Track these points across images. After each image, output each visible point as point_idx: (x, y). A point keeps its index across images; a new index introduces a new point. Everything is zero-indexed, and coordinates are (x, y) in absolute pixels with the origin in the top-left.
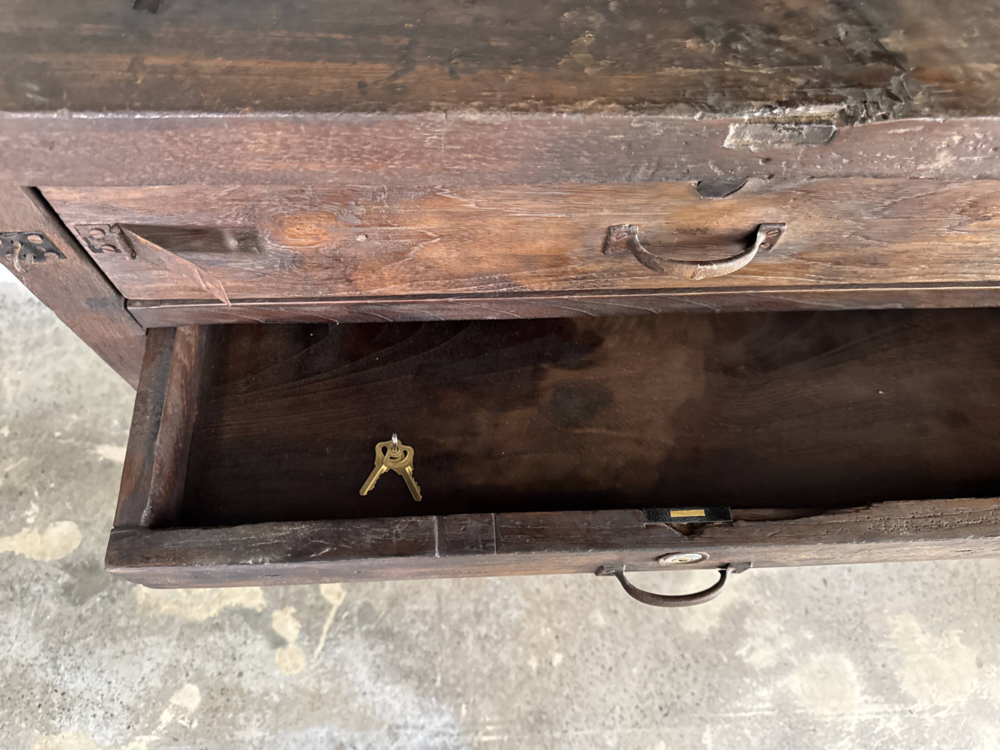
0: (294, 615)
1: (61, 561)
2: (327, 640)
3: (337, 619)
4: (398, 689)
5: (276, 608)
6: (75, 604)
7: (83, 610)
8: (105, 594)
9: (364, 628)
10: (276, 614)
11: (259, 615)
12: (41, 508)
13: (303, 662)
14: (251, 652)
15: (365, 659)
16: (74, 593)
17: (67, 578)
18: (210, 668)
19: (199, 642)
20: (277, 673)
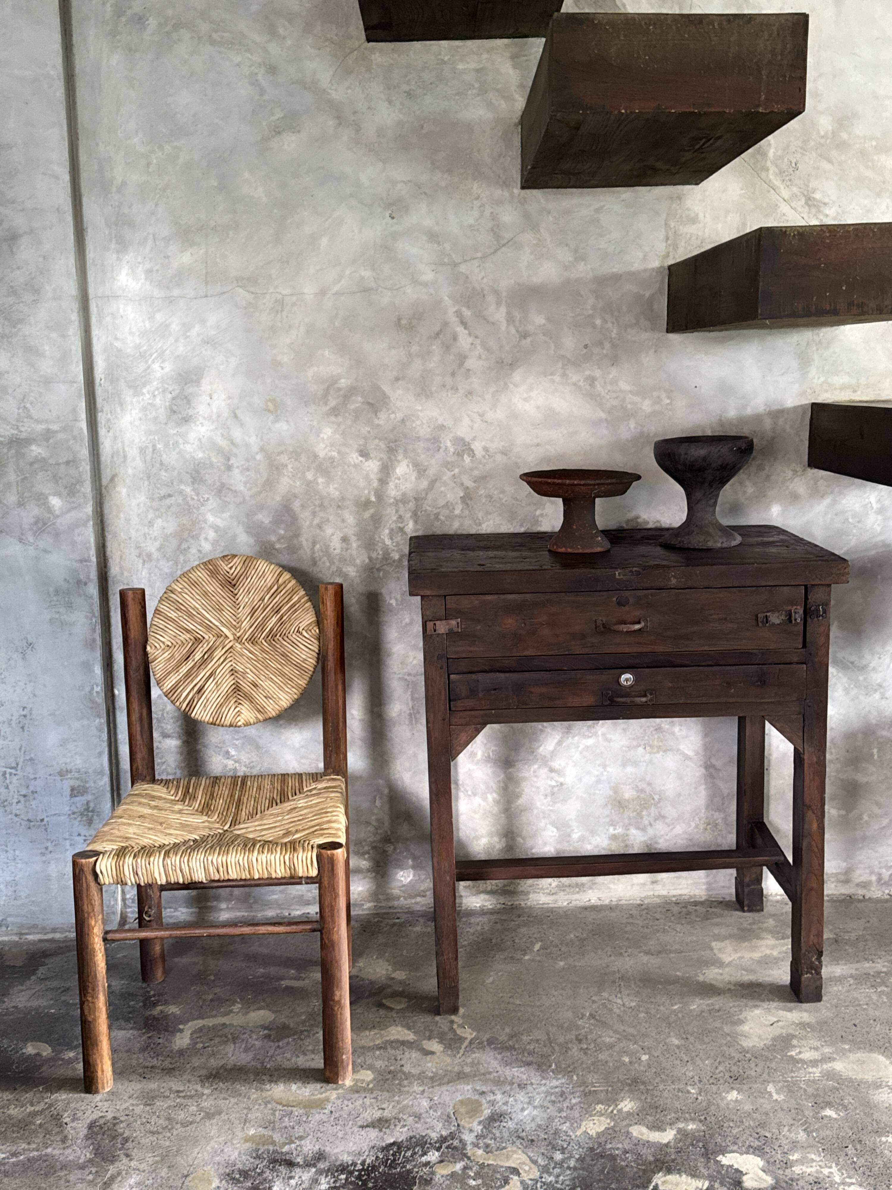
0: (437, 1042)
1: (261, 1025)
2: (464, 1052)
3: (471, 1043)
4: (523, 1069)
5: (424, 1040)
6: (273, 1041)
7: (280, 1044)
8: (296, 1037)
9: (493, 1046)
10: (424, 1042)
11: (413, 1043)
12: (243, 1005)
13: (449, 1060)
14: (408, 1056)
15: (496, 1058)
16: (272, 1038)
17: (266, 1032)
18: (379, 1064)
19: (368, 1054)
20: (430, 1065)
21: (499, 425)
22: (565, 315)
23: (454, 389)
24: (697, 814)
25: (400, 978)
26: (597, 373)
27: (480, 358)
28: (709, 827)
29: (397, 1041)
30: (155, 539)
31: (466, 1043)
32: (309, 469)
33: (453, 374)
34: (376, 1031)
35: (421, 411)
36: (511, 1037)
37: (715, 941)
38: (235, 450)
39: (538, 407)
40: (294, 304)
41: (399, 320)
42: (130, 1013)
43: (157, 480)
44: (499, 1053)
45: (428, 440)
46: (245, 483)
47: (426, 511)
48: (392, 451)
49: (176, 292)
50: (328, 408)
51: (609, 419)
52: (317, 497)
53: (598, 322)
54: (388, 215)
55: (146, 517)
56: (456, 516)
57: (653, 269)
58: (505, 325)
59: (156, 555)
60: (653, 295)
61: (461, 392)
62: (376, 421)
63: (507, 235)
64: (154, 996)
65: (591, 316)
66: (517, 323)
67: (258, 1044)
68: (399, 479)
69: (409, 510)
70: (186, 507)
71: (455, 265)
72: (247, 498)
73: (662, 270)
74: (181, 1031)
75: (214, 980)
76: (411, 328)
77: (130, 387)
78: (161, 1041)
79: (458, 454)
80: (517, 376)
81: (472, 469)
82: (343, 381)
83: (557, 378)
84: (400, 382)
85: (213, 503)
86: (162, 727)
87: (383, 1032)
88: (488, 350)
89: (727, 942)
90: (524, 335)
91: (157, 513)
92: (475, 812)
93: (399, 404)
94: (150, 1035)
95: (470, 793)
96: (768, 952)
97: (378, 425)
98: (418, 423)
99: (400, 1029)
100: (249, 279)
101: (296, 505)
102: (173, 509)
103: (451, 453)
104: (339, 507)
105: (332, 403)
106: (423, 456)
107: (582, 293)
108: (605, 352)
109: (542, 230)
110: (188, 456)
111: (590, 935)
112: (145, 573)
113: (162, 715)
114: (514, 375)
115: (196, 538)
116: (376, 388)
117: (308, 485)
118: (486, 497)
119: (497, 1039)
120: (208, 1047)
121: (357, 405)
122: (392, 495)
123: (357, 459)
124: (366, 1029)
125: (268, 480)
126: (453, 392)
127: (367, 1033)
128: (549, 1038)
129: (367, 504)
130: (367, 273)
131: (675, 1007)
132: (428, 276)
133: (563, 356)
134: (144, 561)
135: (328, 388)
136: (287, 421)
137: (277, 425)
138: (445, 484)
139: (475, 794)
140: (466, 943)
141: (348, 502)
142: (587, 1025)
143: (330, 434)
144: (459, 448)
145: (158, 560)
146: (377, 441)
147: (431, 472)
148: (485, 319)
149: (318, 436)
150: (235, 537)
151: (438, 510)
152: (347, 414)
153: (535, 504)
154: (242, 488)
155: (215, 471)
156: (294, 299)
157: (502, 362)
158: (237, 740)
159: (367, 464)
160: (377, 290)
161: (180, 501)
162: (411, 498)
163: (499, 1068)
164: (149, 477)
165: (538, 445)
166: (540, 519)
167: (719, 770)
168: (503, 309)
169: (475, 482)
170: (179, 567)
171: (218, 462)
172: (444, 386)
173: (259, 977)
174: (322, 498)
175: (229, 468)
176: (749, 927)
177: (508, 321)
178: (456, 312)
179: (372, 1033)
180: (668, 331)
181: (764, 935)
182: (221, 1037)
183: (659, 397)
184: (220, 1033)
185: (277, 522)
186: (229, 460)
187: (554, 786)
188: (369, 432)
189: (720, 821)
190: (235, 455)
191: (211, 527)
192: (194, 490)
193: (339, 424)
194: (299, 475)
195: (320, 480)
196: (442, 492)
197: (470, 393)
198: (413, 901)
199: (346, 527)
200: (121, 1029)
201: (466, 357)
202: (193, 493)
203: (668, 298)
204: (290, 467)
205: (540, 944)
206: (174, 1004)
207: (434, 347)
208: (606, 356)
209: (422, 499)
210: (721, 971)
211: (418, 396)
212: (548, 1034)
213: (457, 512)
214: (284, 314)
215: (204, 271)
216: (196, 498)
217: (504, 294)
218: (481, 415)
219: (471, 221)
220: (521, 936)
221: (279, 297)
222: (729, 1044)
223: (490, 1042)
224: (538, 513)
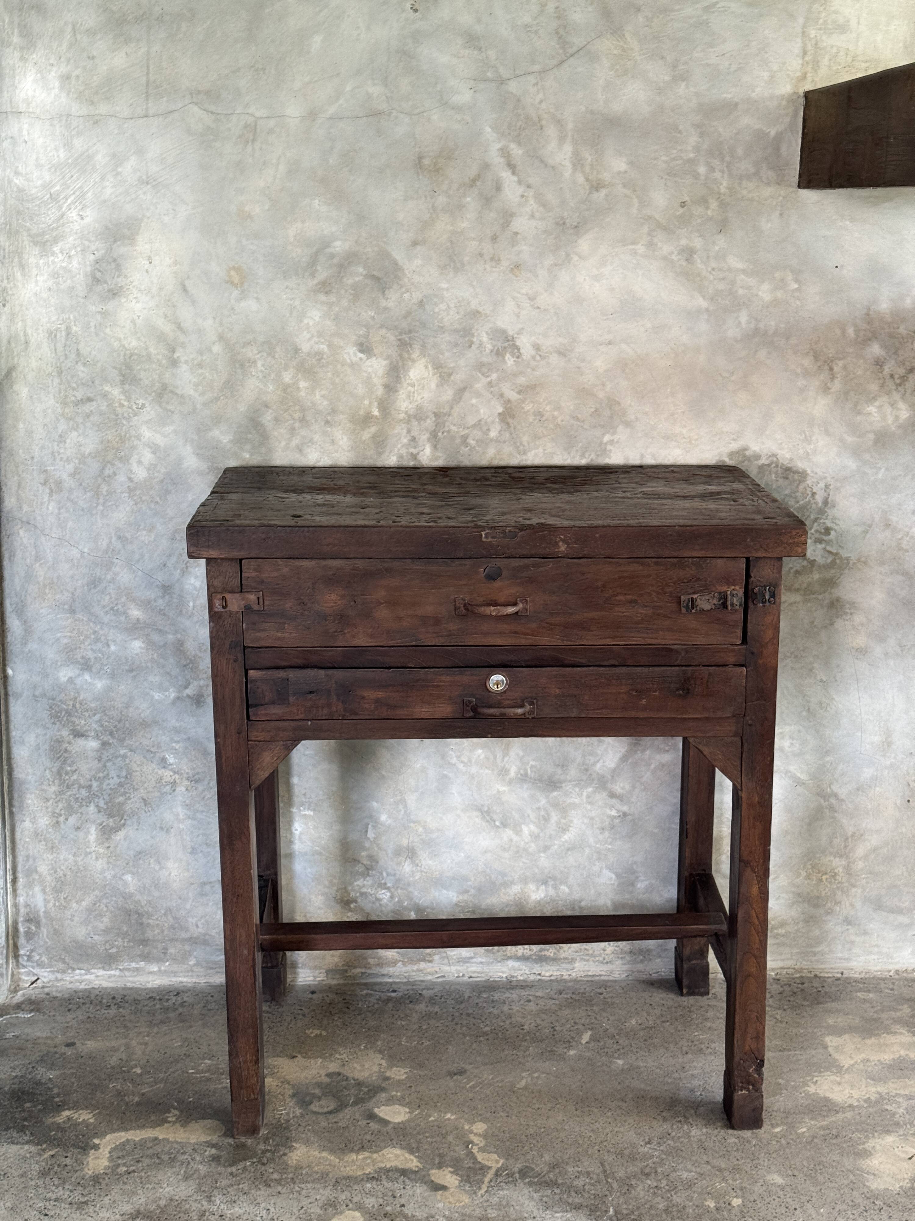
0: (451, 1172)
1: (206, 1142)
2: (488, 1187)
3: (497, 1174)
4: (568, 1215)
5: (432, 1169)
6: (224, 1166)
7: (234, 1169)
8: (255, 1160)
9: (527, 1180)
10: (433, 1171)
11: (416, 1172)
12: (181, 1112)
13: (466, 1199)
14: (411, 1193)
15: (531, 1198)
16: (222, 1160)
17: (214, 1151)
18: (371, 1202)
19: (356, 1187)
20: (440, 1205)
21: (556, 314)
22: (655, 159)
23: (495, 260)
24: (810, 860)
25: (397, 1078)
26: (698, 243)
27: (532, 216)
28: (824, 877)
29: (396, 1170)
30: (68, 460)
31: (490, 1174)
32: (286, 368)
33: (494, 239)
34: (367, 1154)
35: (447, 289)
36: (553, 1167)
37: (829, 1034)
38: (182, 338)
39: (612, 290)
40: (271, 131)
41: (420, 158)
42: (25, 1119)
43: (72, 377)
44: (536, 1191)
45: (456, 331)
46: (197, 385)
47: (449, 432)
48: (404, 345)
49: (103, 109)
50: (315, 281)
51: (711, 308)
52: (297, 408)
53: (702, 170)
54: (408, 6)
55: (56, 428)
56: (491, 440)
57: (782, 97)
58: (570, 171)
59: (69, 482)
60: (781, 133)
61: (505, 263)
62: (383, 303)
63: (578, 41)
64: (58, 1095)
65: (692, 162)
66: (587, 169)
67: (203, 1169)
68: (414, 386)
69: (427, 430)
70: (113, 417)
71: (502, 82)
72: (198, 406)
73: (795, 97)
74: (96, 1147)
75: (141, 1075)
76: (437, 170)
77: (35, 243)
78: (68, 1161)
79: (498, 353)
80: (584, 244)
81: (515, 375)
82: (338, 243)
83: (641, 249)
84: (419, 248)
85: (150, 412)
86: (73, 723)
87: (375, 1156)
88: (544, 206)
89: (846, 1037)
90: (597, 186)
91: (71, 423)
92: (504, 850)
93: (417, 279)
94: (52, 1153)
95: (497, 823)
96: (903, 1053)
97: (386, 308)
98: (443, 306)
99: (398, 1151)
100: (208, 93)
101: (267, 418)
102: (95, 418)
103: (488, 351)
104: (327, 422)
105: (322, 274)
106: (447, 354)
107: (681, 127)
108: (709, 213)
109: (628, 36)
110: (116, 344)
111: (658, 1022)
112: (52, 507)
113: (74, 706)
114: (580, 241)
115: (125, 460)
116: (384, 255)
117: (285, 390)
118: (535, 414)
119: (533, 1169)
120: (134, 1171)
121: (357, 279)
122: (403, 409)
123: (355, 355)
124: (352, 1150)
125: (228, 382)
126: (494, 264)
127: (354, 1156)
128: (605, 1171)
129: (367, 420)
130: (376, 90)
131: (778, 1130)
132: (464, 96)
133: (650, 217)
134: (52, 491)
135: (317, 253)
136: (257, 298)
137: (243, 304)
138: (478, 395)
139: (504, 825)
140: (487, 1029)
141: (342, 417)
142: (656, 1153)
143: (317, 319)
144: (499, 344)
145: (71, 490)
146: (384, 331)
147: (459, 377)
148: (542, 161)
149: (301, 321)
150: (180, 460)
151: (467, 431)
152: (343, 291)
153: (603, 426)
154: (192, 392)
155: (154, 366)
156: (272, 123)
157: (564, 223)
158: (178, 742)
159: (368, 363)
160: (390, 114)
161: (104, 408)
162: (430, 414)
163: (536, 1213)
164: (60, 373)
165: (610, 343)
166: (609, 447)
167: (843, 800)
168: (568, 148)
169: (519, 393)
170: (101, 501)
171: (158, 354)
172: (481, 255)
173: (202, 1072)
174: (303, 410)
175: (174, 363)
176: (875, 1016)
177: (574, 165)
178: (501, 149)
179: (360, 1157)
180: (799, 186)
181: (897, 1028)
182: (151, 1158)
183: (782, 280)
184: (150, 1152)
185: (240, 441)
186: (174, 351)
187: (615, 817)
188: (373, 318)
189: (840, 869)
190: (183, 345)
191: (147, 445)
192: (124, 392)
193: (331, 305)
194: (273, 376)
195: (302, 384)
196: (472, 405)
197: (517, 266)
198: (415, 967)
199: (337, 451)
200: (13, 1143)
201: (512, 215)
202: (123, 397)
203: (803, 138)
204: (259, 364)
205: (590, 1033)
206: (87, 1108)
207: (468, 199)
208: (711, 219)
209: (445, 415)
210: (838, 1079)
211: (443, 268)
212: (602, 1165)
213: (493, 434)
214: (257, 145)
215: (144, 80)
216: (126, 403)
217: (570, 126)
218: (532, 299)
219: (527, 19)
220: (563, 1021)
221: (251, 120)
222: (851, 1185)
223: (524, 1173)
224: (607, 438)
